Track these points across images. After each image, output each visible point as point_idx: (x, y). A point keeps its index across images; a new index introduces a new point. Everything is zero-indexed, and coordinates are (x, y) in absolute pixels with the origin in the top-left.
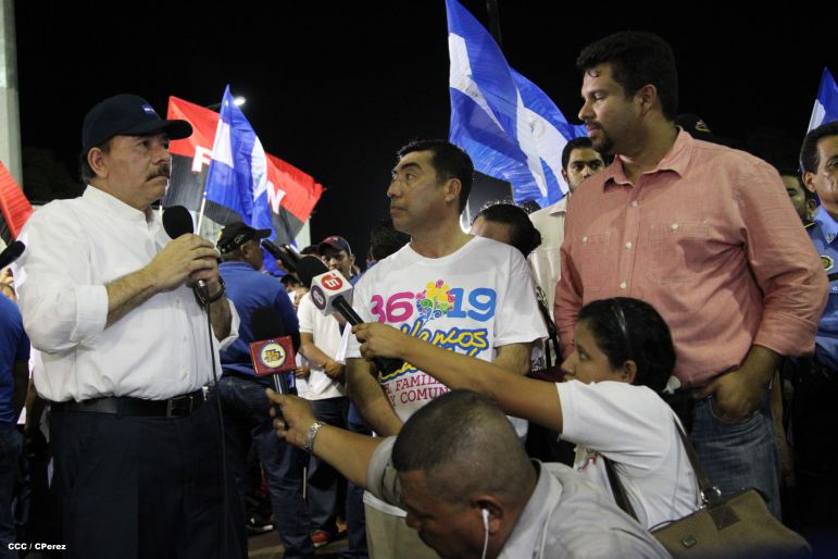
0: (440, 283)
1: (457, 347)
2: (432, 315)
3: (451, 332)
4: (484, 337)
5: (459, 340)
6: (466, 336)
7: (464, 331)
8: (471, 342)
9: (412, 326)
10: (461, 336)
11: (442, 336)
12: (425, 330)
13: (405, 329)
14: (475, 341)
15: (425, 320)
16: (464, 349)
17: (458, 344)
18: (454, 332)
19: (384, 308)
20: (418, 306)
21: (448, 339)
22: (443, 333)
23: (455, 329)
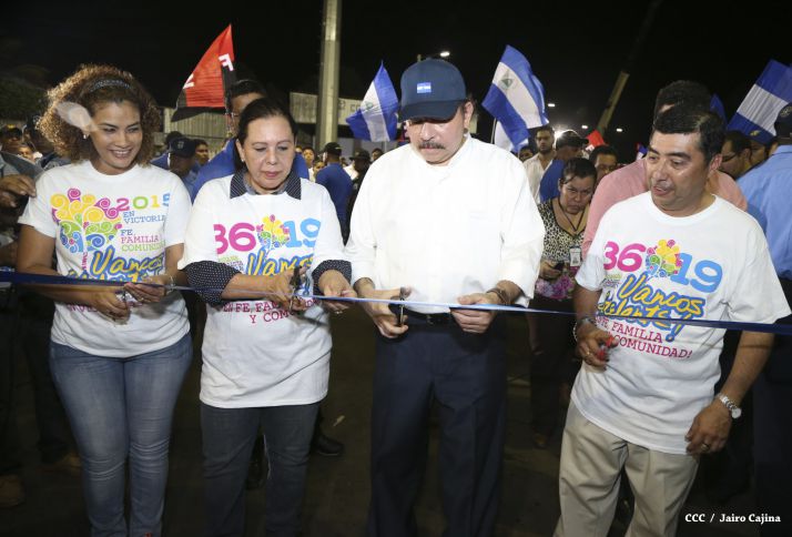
0: (671, 243)
1: (673, 311)
2: (657, 273)
3: (671, 295)
4: (701, 306)
5: (677, 304)
6: (683, 302)
7: (683, 297)
8: (687, 308)
9: (638, 277)
10: (680, 301)
11: (662, 297)
12: (648, 286)
13: (631, 279)
14: (691, 307)
15: (650, 276)
16: (680, 313)
17: (674, 308)
18: (673, 297)
19: (618, 256)
20: (647, 260)
21: (667, 302)
22: (663, 294)
23: (675, 293)
